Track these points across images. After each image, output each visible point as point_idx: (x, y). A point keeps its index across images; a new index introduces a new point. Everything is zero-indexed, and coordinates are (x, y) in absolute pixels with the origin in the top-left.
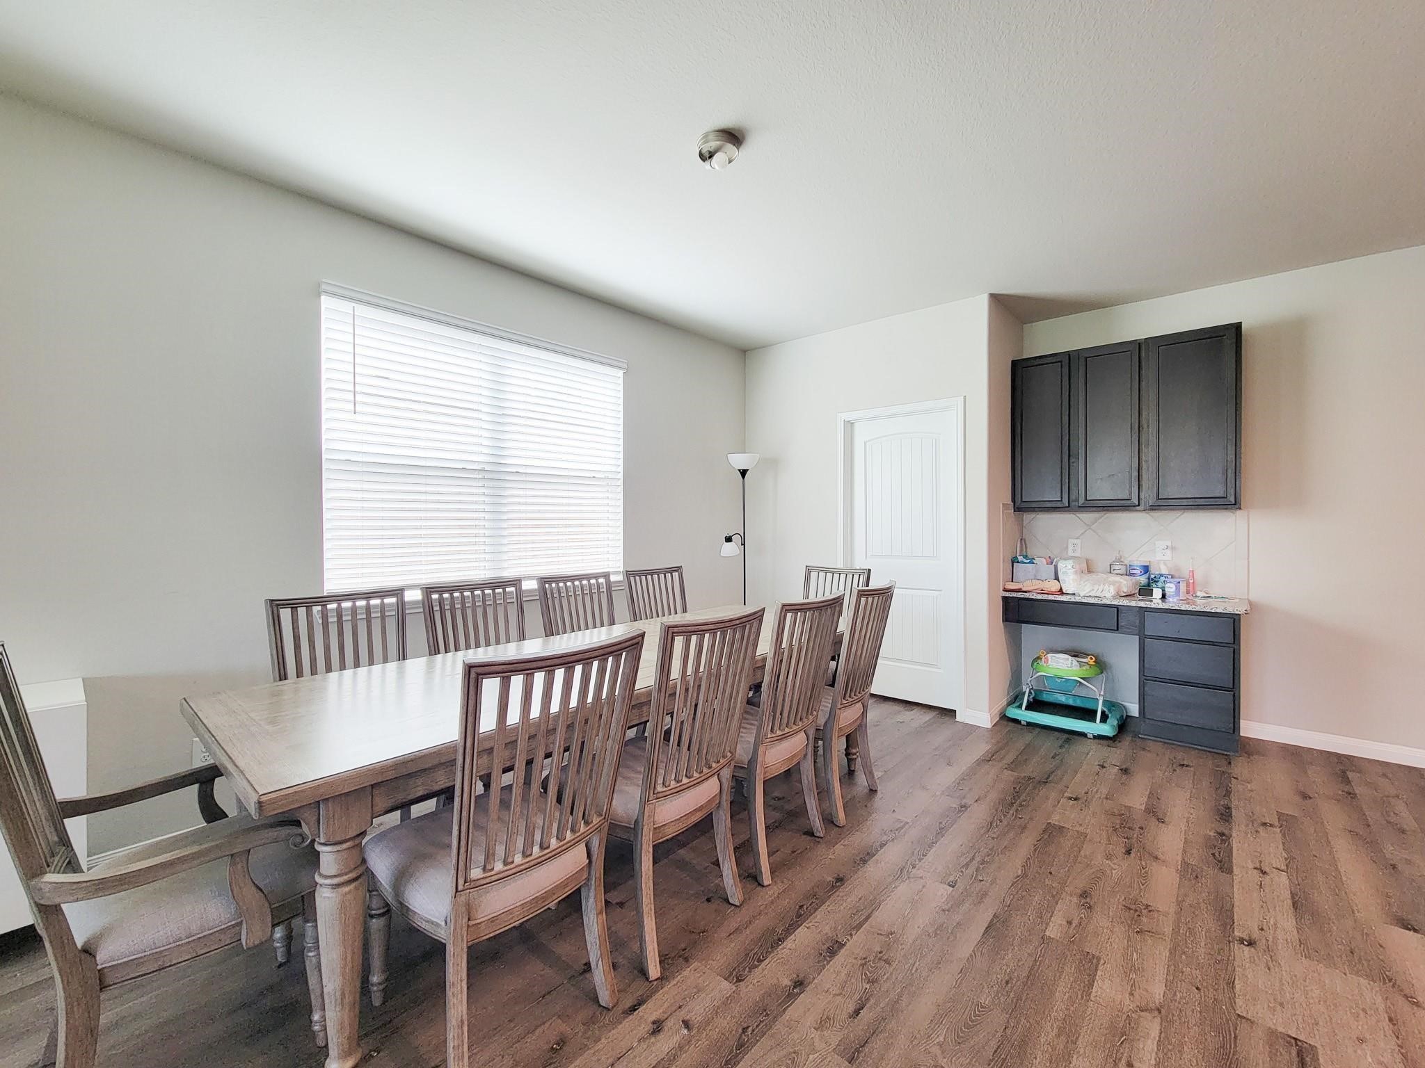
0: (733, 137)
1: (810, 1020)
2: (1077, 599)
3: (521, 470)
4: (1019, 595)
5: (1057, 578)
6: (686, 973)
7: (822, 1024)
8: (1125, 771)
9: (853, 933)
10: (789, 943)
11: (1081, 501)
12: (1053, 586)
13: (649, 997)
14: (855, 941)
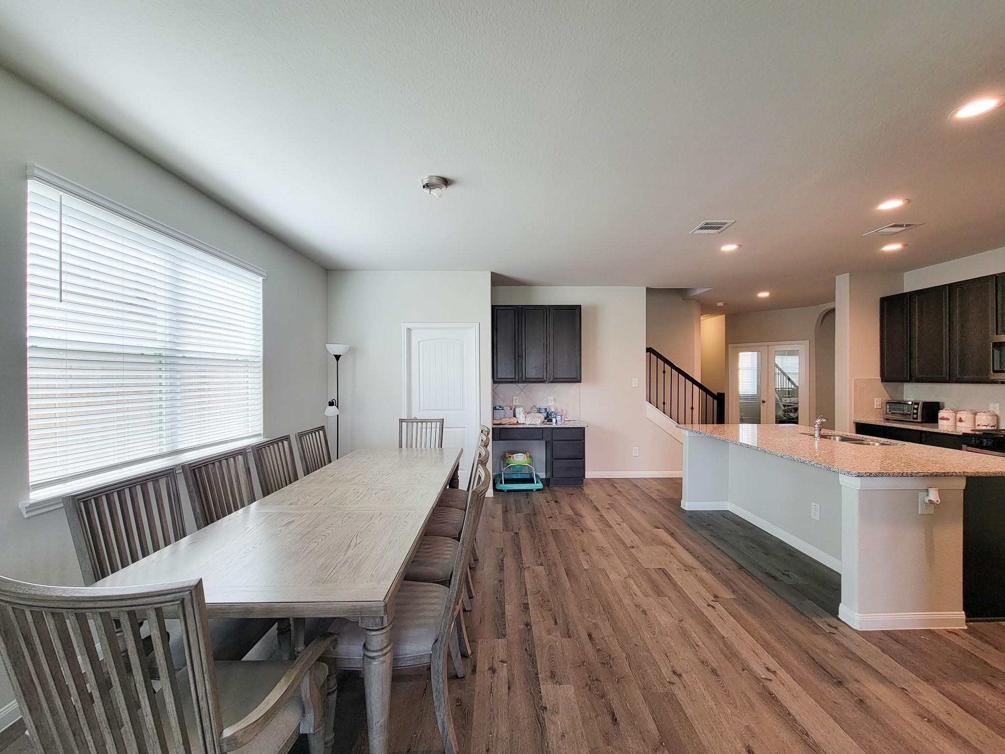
0: (446, 182)
1: (544, 633)
2: (527, 426)
3: (190, 355)
4: (501, 426)
5: (515, 416)
6: (479, 646)
7: (549, 632)
8: (556, 502)
9: (527, 598)
10: (508, 613)
11: (524, 378)
12: (514, 420)
13: (475, 662)
14: (530, 600)
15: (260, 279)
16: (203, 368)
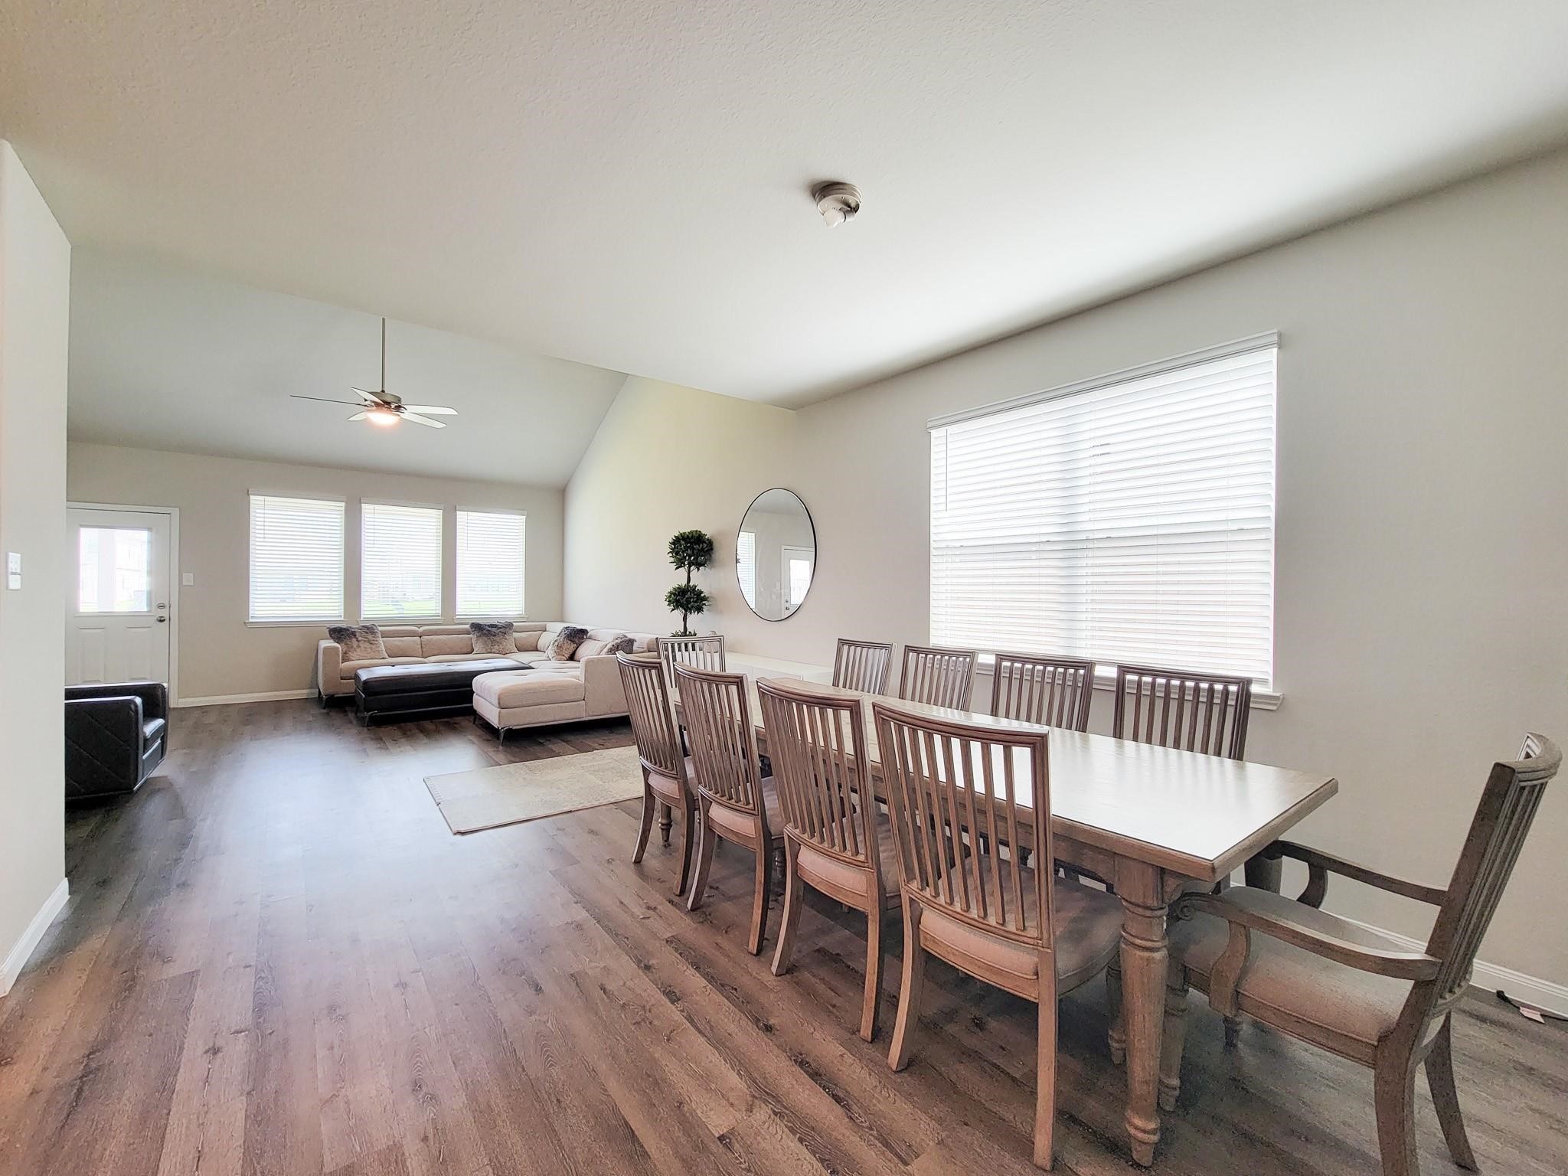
1: (614, 965)
3: (1092, 536)
7: (607, 970)
9: (685, 1014)
14: (674, 1013)
15: (1275, 350)
16: (1161, 560)
